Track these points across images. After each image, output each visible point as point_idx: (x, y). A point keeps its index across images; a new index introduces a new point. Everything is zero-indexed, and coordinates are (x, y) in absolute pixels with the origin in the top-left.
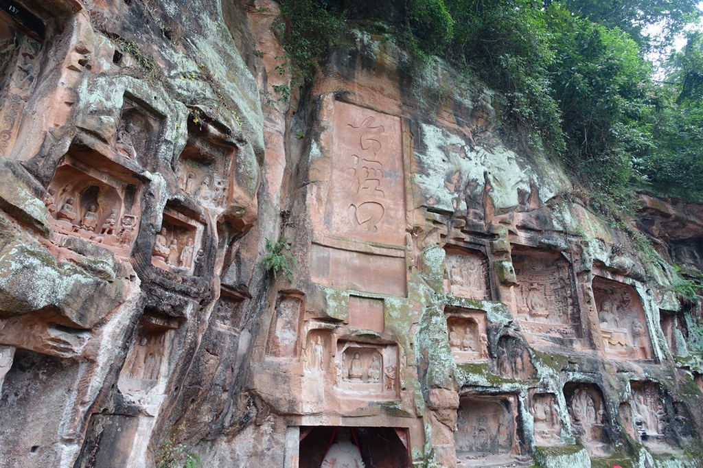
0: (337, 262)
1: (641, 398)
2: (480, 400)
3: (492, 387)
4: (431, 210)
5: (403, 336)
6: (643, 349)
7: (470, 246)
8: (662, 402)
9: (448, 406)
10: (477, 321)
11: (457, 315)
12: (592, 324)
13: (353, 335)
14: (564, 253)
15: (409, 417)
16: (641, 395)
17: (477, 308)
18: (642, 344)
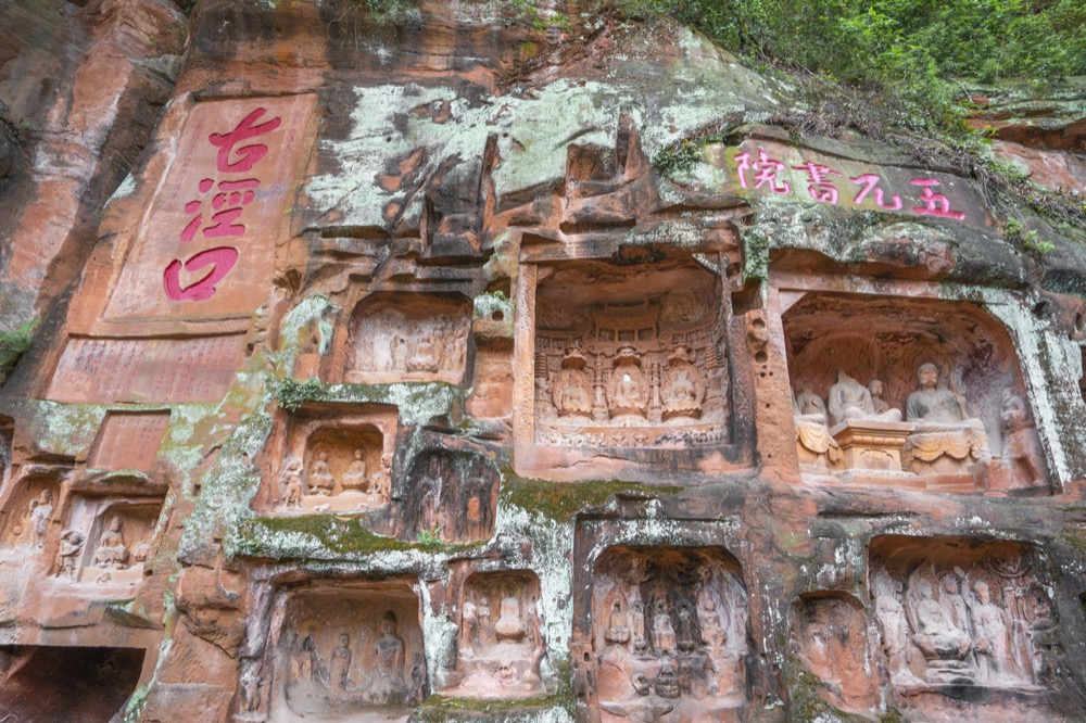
0: (114, 362)
1: (983, 587)
2: (352, 591)
3: (344, 561)
4: (329, 233)
5: (181, 472)
6: (1022, 461)
7: (431, 287)
8: (1046, 594)
9: (202, 602)
10: (381, 428)
11: (334, 423)
12: (760, 407)
13: (96, 481)
14: (701, 258)
15: (151, 628)
16: (986, 580)
17: (365, 399)
18: (1020, 448)
